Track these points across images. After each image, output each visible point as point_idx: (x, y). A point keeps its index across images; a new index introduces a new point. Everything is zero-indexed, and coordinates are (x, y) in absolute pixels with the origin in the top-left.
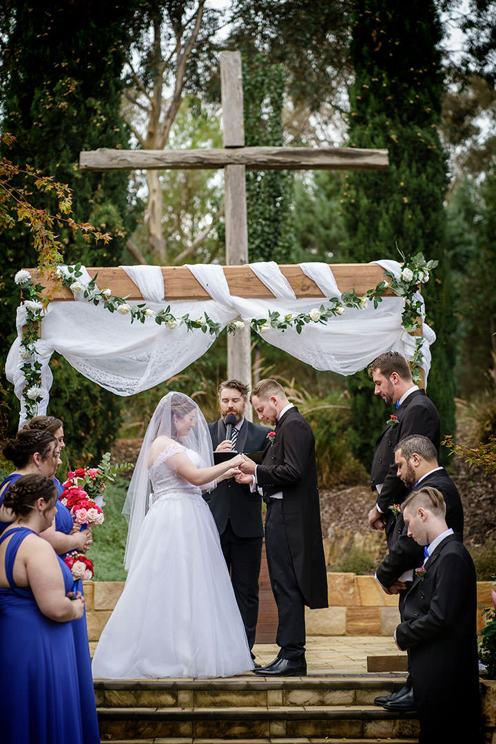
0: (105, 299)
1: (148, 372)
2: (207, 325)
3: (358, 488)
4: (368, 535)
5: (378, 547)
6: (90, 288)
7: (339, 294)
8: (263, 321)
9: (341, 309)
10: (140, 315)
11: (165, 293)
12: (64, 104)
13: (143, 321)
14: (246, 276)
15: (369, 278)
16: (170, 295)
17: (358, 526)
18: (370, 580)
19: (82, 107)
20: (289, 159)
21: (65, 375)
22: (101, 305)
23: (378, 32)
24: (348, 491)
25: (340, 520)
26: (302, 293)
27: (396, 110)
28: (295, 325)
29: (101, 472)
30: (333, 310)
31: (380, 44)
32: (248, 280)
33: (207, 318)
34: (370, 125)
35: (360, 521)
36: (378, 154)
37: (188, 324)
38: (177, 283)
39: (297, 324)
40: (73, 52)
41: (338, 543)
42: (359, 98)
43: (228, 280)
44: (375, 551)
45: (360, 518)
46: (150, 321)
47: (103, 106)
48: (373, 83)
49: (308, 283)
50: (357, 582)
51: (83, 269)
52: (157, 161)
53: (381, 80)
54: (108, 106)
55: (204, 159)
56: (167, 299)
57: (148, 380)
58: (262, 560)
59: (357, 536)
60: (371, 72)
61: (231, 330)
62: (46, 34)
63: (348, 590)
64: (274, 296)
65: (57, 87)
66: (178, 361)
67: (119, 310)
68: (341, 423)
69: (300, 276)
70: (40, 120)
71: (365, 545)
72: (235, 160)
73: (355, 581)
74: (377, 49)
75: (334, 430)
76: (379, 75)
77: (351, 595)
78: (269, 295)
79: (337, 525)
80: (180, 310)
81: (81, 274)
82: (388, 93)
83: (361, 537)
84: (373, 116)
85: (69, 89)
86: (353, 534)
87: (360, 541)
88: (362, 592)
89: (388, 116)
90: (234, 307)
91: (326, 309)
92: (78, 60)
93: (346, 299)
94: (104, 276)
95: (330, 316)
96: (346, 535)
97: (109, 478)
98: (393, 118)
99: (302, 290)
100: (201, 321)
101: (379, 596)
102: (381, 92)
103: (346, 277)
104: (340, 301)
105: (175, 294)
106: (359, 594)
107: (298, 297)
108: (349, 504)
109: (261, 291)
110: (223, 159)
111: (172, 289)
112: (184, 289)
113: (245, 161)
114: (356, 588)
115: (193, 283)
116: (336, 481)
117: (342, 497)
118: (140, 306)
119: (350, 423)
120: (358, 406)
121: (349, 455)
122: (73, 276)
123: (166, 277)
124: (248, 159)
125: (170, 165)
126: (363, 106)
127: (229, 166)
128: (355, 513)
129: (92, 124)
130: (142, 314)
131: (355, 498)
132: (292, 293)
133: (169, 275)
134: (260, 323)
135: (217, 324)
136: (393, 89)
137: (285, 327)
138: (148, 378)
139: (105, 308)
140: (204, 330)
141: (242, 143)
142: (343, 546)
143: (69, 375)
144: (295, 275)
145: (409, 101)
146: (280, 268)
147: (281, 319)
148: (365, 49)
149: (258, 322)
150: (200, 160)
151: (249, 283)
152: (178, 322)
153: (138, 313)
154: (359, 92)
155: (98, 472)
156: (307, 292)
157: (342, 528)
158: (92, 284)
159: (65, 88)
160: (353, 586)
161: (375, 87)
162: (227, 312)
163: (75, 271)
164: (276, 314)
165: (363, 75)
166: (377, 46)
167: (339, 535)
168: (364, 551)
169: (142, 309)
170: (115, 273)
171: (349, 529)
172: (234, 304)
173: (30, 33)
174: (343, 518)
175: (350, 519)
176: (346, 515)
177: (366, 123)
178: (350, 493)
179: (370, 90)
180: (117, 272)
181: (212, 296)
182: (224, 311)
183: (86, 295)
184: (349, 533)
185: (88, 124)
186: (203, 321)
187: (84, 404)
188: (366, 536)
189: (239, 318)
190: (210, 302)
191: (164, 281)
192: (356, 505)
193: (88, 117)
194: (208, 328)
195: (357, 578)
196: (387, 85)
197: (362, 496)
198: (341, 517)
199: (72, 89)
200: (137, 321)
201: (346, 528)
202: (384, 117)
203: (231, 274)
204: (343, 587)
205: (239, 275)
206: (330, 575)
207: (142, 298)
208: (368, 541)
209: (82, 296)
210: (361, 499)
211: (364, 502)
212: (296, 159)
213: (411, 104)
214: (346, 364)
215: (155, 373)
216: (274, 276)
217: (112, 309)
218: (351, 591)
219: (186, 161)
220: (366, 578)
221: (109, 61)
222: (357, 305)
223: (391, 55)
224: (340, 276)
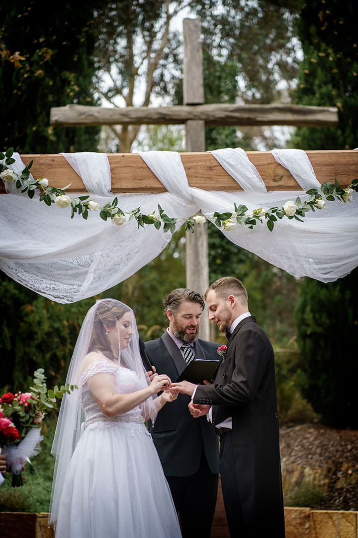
0: (42, 190)
1: (90, 277)
2: (161, 220)
3: (305, 426)
4: (317, 470)
5: (327, 481)
6: (24, 177)
7: (318, 185)
8: (228, 215)
9: (321, 202)
10: (82, 210)
11: (112, 184)
12: (40, 72)
13: (85, 216)
14: (208, 164)
15: (354, 167)
16: (117, 186)
17: (308, 461)
18: (327, 516)
19: (58, 79)
20: (246, 115)
21: (37, 318)
22: (37, 198)
23: (324, 13)
24: (297, 428)
25: (290, 456)
26: (273, 184)
27: (341, 82)
28: (265, 220)
29: (36, 397)
30: (311, 203)
31: (326, 24)
32: (210, 168)
33: (161, 211)
34: (317, 95)
35: (310, 456)
36: (328, 111)
37: (139, 218)
38: (126, 173)
39: (268, 219)
40: (50, 30)
41: (290, 477)
42: (307, 71)
43: (187, 169)
44: (324, 484)
45: (310, 454)
46: (95, 217)
47: (77, 79)
48: (320, 57)
49: (280, 172)
50: (313, 517)
51: (15, 156)
52: (123, 117)
53: (328, 55)
54: (81, 79)
55: (166, 115)
56: (114, 190)
57: (91, 287)
58: (218, 495)
59: (307, 470)
60: (318, 49)
61: (189, 227)
62: (26, 14)
63: (304, 525)
64: (241, 188)
65: (35, 58)
66: (126, 265)
67: (57, 202)
68: (290, 366)
69: (271, 164)
70: (19, 89)
71: (314, 479)
72: (196, 116)
73: (311, 516)
74: (323, 28)
75: (284, 372)
76: (325, 51)
77: (307, 529)
78: (234, 187)
79: (288, 460)
80: (129, 204)
81: (14, 161)
82: (334, 66)
83: (311, 472)
84: (320, 87)
85: (45, 57)
86: (303, 468)
87: (310, 475)
88: (318, 526)
89: (334, 86)
90: (192, 201)
91: (303, 202)
92: (54, 37)
93: (327, 190)
94: (40, 164)
95: (307, 210)
96: (297, 470)
97: (46, 404)
98: (338, 89)
99: (274, 180)
100: (154, 216)
101: (335, 531)
102: (328, 66)
103: (326, 165)
104: (320, 192)
105: (125, 185)
106: (315, 529)
107: (269, 188)
108: (298, 440)
109: (225, 182)
110: (184, 116)
111: (120, 179)
112: (134, 179)
113: (204, 117)
114: (312, 523)
115: (144, 173)
116: (286, 420)
117: (292, 434)
118: (82, 198)
119: (299, 366)
120: (307, 350)
121: (297, 395)
122: (4, 163)
123: (114, 166)
124: (207, 115)
125: (134, 120)
126: (311, 79)
127: (189, 122)
128: (305, 449)
129: (66, 94)
130: (84, 208)
131: (304, 435)
132: (262, 185)
133: (117, 162)
134: (225, 217)
135: (173, 219)
136: (338, 63)
137: (253, 222)
138: (92, 283)
139: (40, 200)
140: (158, 225)
141: (201, 100)
142: (294, 480)
143: (41, 318)
144: (265, 163)
145: (352, 74)
146: (248, 155)
147: (249, 214)
148: (313, 29)
149: (222, 217)
150: (162, 116)
151: (211, 173)
152: (127, 216)
153: (79, 206)
154: (307, 66)
155: (31, 397)
156: (280, 183)
157: (293, 463)
158: (26, 172)
159: (42, 57)
160: (309, 520)
161: (322, 62)
162: (185, 207)
163: (6, 158)
164: (244, 208)
165: (311, 52)
166: (323, 25)
167: (290, 470)
168: (314, 485)
169: (84, 201)
170: (53, 161)
171: (299, 464)
172: (192, 196)
173: (13, 13)
174: (293, 454)
175: (300, 454)
176: (296, 451)
177: (313, 94)
178: (299, 431)
179: (318, 64)
180: (56, 159)
181: (168, 188)
182: (181, 205)
183: (19, 185)
184: (299, 467)
185: (63, 93)
186: (157, 216)
187: (54, 346)
188: (315, 471)
189: (200, 213)
190: (165, 196)
191: (112, 170)
192: (305, 441)
193: (63, 87)
194: (163, 224)
195: (313, 513)
196: (333, 58)
197: (310, 433)
198: (292, 452)
199: (48, 57)
200: (78, 217)
201: (296, 463)
202: (330, 87)
203: (191, 162)
204: (298, 521)
205: (199, 163)
206: (286, 509)
207: (84, 190)
208: (317, 475)
209: (14, 187)
210: (309, 436)
211: (312, 439)
212: (252, 116)
213: (355, 77)
214: (326, 268)
215: (100, 278)
216: (241, 164)
217: (49, 202)
218: (307, 525)
219: (150, 116)
220: (322, 513)
221: (83, 38)
222: (339, 196)
223: (336, 33)
224: (319, 165)
